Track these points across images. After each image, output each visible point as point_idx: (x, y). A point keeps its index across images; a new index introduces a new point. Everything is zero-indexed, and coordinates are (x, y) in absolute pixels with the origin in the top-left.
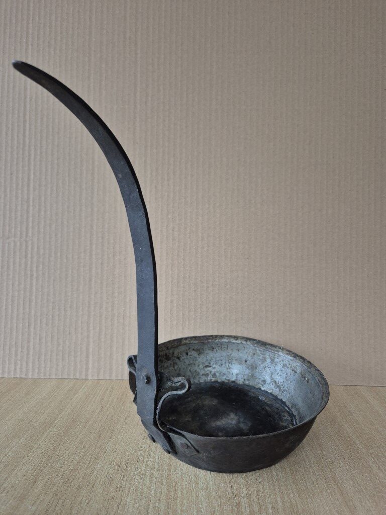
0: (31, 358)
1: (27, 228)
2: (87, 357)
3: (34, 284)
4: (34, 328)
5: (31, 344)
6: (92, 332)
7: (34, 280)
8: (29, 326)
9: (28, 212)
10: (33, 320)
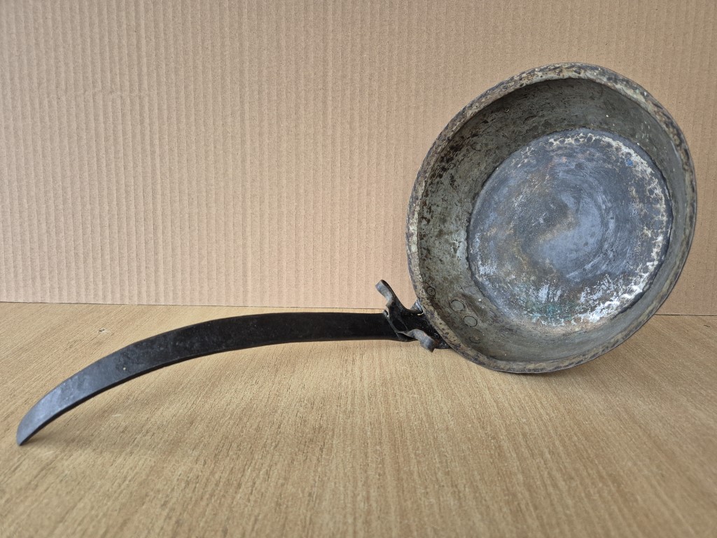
0: (162, 276)
1: (140, 75)
2: (245, 275)
3: (158, 165)
4: (163, 233)
5: (161, 256)
6: (250, 238)
7: (158, 160)
8: (155, 229)
9: (139, 48)
10: (160, 221)
